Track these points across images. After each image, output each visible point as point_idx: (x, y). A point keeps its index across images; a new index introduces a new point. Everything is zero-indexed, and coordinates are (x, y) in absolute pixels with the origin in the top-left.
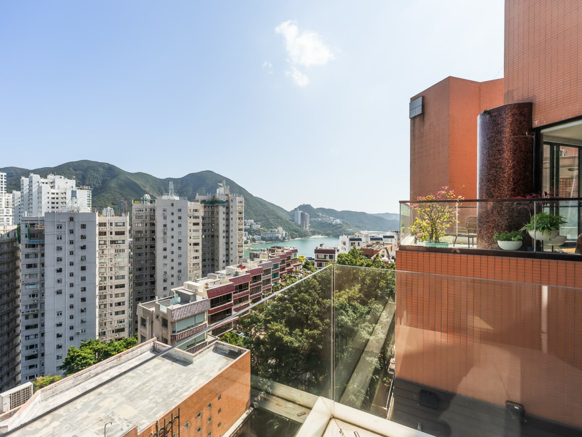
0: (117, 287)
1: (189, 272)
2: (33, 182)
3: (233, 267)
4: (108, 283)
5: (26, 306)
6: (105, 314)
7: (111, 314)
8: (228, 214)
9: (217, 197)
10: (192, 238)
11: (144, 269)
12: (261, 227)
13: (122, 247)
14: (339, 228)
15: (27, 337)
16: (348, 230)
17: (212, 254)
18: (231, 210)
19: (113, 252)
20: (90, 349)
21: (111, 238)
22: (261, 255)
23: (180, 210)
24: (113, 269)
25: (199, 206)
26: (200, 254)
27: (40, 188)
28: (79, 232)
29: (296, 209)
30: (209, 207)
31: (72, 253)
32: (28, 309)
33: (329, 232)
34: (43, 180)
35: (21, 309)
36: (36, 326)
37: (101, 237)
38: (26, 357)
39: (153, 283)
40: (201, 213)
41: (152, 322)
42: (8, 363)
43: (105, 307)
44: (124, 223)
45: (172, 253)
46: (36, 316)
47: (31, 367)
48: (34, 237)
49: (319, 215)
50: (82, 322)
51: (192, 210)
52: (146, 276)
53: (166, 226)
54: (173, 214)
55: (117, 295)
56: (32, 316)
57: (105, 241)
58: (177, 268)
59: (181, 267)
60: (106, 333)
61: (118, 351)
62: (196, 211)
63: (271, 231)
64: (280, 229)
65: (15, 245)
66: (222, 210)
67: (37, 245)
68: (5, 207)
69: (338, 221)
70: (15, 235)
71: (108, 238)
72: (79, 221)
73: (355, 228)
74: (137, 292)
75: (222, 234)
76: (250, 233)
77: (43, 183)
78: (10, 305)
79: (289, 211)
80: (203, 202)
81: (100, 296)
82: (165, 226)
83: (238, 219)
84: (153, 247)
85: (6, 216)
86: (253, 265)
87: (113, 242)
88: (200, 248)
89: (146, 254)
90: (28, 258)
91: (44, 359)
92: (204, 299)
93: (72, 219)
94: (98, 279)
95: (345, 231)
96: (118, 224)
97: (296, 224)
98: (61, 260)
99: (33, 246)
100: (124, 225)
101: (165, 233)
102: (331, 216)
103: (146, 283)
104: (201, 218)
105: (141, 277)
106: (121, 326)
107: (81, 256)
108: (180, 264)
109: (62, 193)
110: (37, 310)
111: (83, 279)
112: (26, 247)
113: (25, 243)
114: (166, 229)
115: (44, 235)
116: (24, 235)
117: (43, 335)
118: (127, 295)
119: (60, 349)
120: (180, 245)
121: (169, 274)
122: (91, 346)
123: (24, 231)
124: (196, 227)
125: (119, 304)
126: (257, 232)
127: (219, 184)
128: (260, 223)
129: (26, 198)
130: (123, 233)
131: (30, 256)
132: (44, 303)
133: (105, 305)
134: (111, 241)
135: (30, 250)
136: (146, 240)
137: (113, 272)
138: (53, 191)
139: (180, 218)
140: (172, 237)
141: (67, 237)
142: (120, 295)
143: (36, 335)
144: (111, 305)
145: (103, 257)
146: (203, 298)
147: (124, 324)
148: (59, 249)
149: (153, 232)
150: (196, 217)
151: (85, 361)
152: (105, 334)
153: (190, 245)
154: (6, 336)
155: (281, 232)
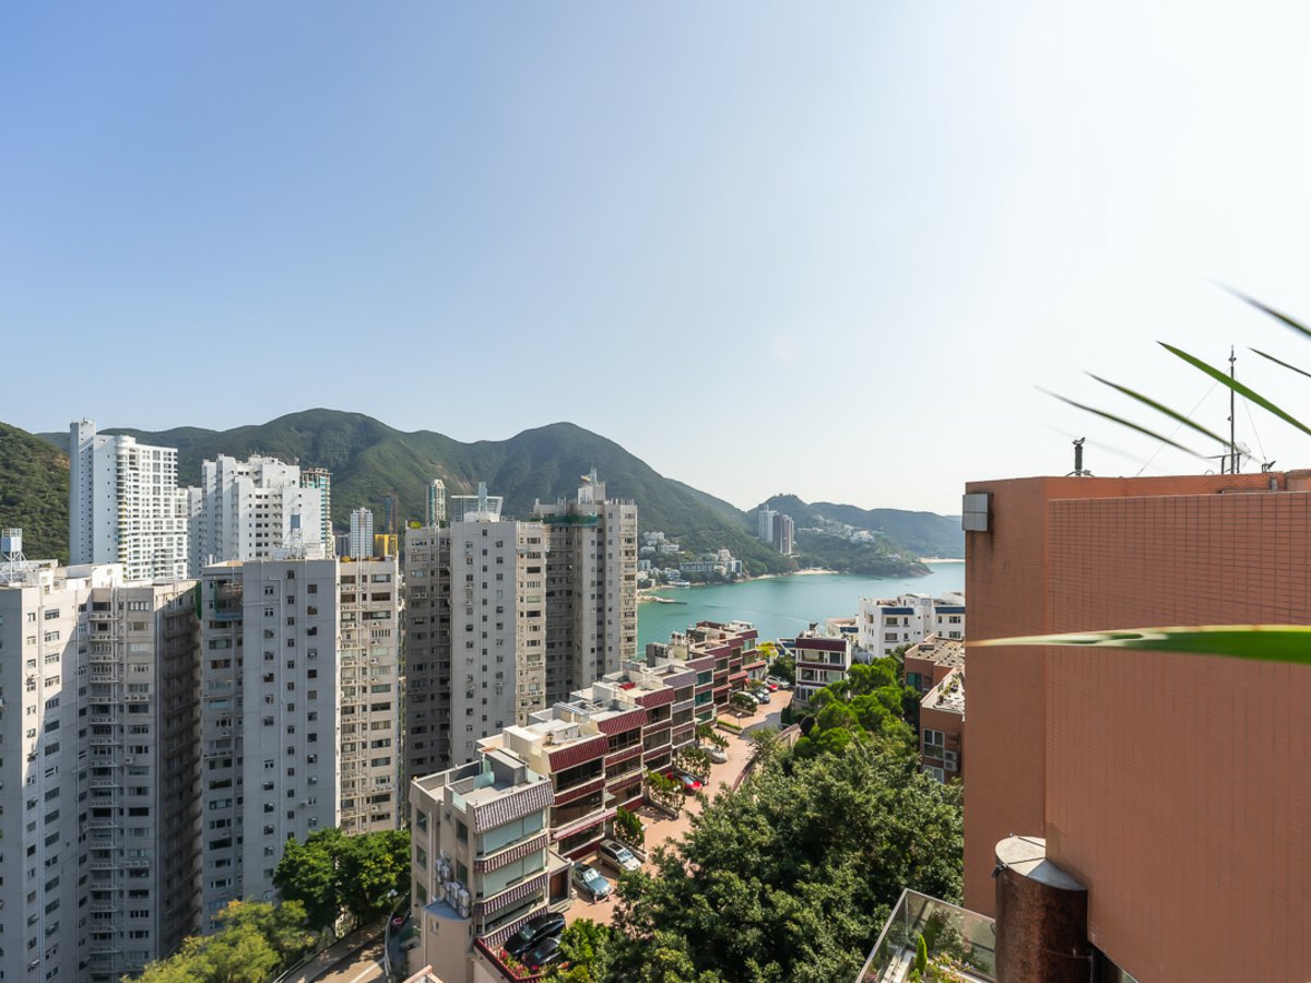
0: (375, 708)
1: (518, 674)
2: (224, 473)
3: (610, 686)
4: (358, 700)
5: (211, 743)
6: (354, 763)
7: (365, 765)
8: (601, 544)
9: (579, 508)
10: (525, 600)
11: (429, 667)
12: (680, 550)
13: (386, 624)
14: (867, 551)
15: (213, 804)
16: (890, 556)
17: (569, 632)
18: (609, 536)
19: (367, 635)
20: (326, 849)
21: (365, 607)
22: (671, 652)
23: (499, 545)
24: (368, 671)
25: (540, 530)
26: (542, 635)
27: (235, 486)
28: (304, 599)
29: (761, 507)
30: (561, 529)
31: (291, 643)
32: (215, 750)
33: (842, 560)
34: (241, 467)
35: (203, 749)
36: (226, 784)
37: (345, 604)
38: (211, 843)
39: (446, 696)
40: (544, 547)
41: (439, 824)
42: (181, 852)
43: (353, 749)
44: (389, 576)
45: (485, 635)
46: (227, 763)
47: (220, 863)
48: (224, 606)
49: (817, 520)
50: (311, 782)
51: (525, 541)
52: (432, 681)
53: (472, 579)
54: (485, 552)
55: (375, 726)
56: (222, 764)
57: (353, 614)
58: (493, 668)
59: (502, 668)
60: (356, 804)
61: (376, 858)
62: (534, 541)
63: (704, 559)
64: (725, 553)
65: (191, 621)
66: (588, 536)
67: (230, 622)
68: (176, 517)
69: (865, 534)
70: (192, 602)
71: (359, 607)
72: (304, 579)
73: (908, 552)
74: (415, 715)
75: (588, 590)
76: (655, 564)
77: (241, 473)
78: (184, 738)
79: (747, 511)
80: (549, 519)
81: (343, 727)
82: (470, 578)
83: (623, 553)
84: (446, 620)
85: (176, 533)
86: (652, 680)
87: (368, 615)
88: (542, 621)
89: (432, 636)
90: (215, 648)
91: (242, 849)
92: (541, 782)
93: (291, 575)
94: (339, 694)
95: (881, 559)
96: (378, 579)
97: (762, 542)
98: (272, 657)
99: (223, 625)
100: (388, 580)
101: (470, 594)
102: (847, 523)
103: (433, 697)
104: (543, 555)
105: (421, 683)
106: (383, 789)
107: (309, 650)
108: (500, 659)
109: (275, 496)
110: (230, 752)
111: (312, 695)
112: (211, 627)
113: (210, 618)
114: (473, 585)
115: (242, 608)
116: (208, 604)
117: (240, 801)
118: (394, 725)
119: (271, 835)
120: (501, 618)
121: (478, 681)
122: (326, 843)
123: (208, 595)
124: (533, 577)
125: (379, 744)
126: (672, 561)
127: (583, 477)
128: (677, 539)
129: (211, 503)
130: (386, 597)
131: (218, 645)
132: (241, 738)
133: (353, 744)
134: (364, 613)
135: (217, 633)
136: (433, 605)
137: (368, 678)
138: (259, 492)
139: (500, 561)
140: (485, 602)
141: (283, 611)
142: (381, 725)
143: (228, 801)
144: (364, 745)
145: (348, 646)
146: (540, 779)
147: (390, 785)
148: (269, 634)
149: (447, 588)
150: (535, 556)
151: (314, 876)
152: (352, 805)
153: (522, 615)
154: (177, 800)
155: (726, 561)
